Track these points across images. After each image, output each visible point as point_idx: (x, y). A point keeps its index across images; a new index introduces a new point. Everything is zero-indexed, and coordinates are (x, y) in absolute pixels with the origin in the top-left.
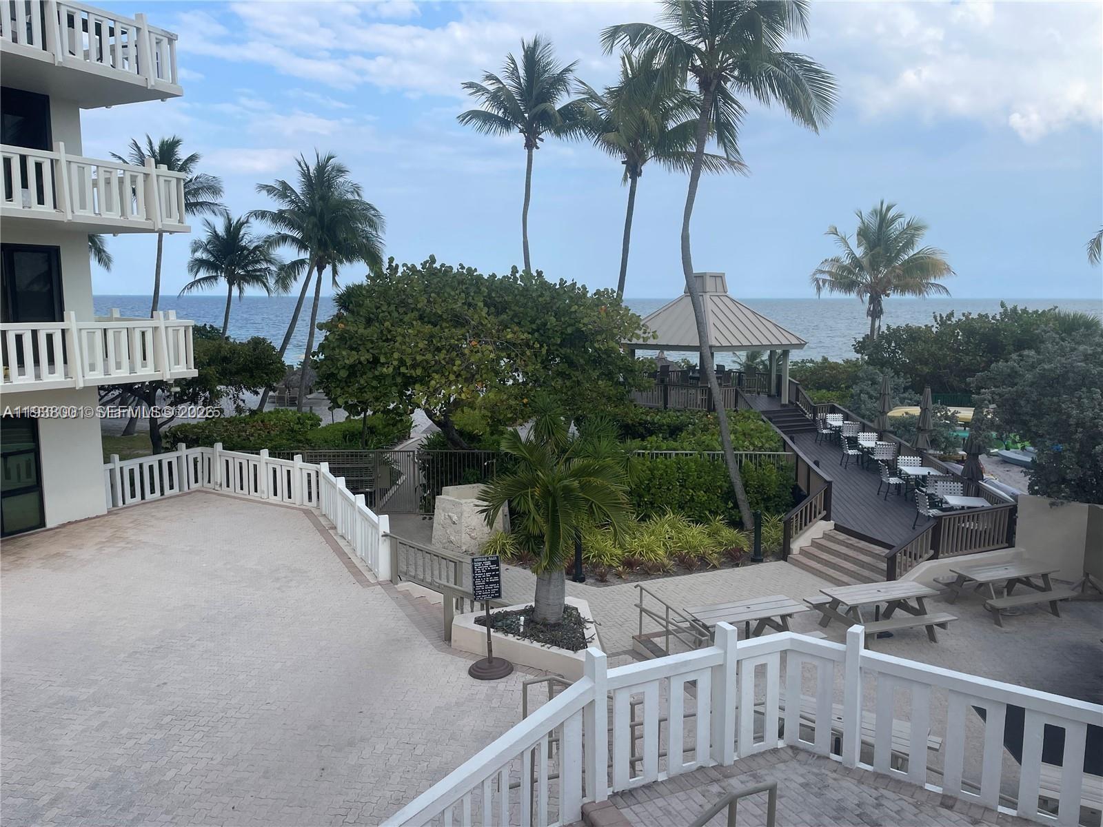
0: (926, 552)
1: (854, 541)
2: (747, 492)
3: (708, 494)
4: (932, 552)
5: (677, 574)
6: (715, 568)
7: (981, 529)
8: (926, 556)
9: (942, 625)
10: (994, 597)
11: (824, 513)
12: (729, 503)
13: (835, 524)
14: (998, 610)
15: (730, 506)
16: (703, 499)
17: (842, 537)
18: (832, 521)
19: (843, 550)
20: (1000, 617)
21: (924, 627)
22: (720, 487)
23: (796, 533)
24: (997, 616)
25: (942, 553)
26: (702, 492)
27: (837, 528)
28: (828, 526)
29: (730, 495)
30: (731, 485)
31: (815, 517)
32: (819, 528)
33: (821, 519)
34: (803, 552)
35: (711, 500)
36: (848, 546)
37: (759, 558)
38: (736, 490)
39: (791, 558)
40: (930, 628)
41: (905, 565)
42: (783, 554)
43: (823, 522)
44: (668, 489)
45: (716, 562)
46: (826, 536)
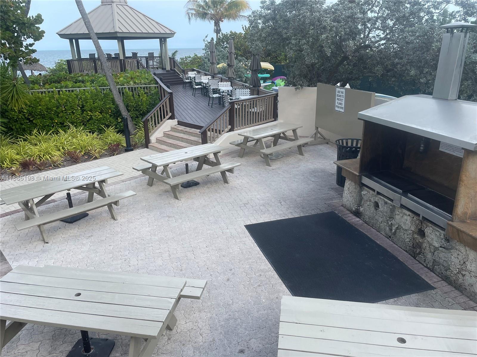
0: (227, 127)
1: (188, 129)
2: (129, 111)
3: (103, 114)
4: (230, 127)
5: (64, 166)
6: (96, 158)
7: (258, 111)
8: (226, 130)
9: (231, 170)
10: (265, 148)
11: (170, 114)
12: (119, 119)
13: (178, 121)
14: (267, 155)
15: (119, 121)
16: (99, 117)
17: (182, 128)
18: (175, 119)
19: (181, 135)
20: (269, 160)
21: (220, 173)
22: (110, 108)
23: (153, 128)
24: (267, 159)
25: (237, 127)
26: (97, 113)
27: (180, 123)
28: (173, 123)
29: (117, 114)
30: (117, 107)
31: (164, 118)
32: (168, 125)
33: (169, 119)
34: (158, 141)
35: (105, 118)
36: (185, 133)
37: (130, 148)
38: (121, 109)
39: (150, 145)
40: (223, 173)
41: (213, 138)
42: (146, 144)
43: (170, 120)
44: (73, 112)
45: (97, 155)
46: (173, 129)
